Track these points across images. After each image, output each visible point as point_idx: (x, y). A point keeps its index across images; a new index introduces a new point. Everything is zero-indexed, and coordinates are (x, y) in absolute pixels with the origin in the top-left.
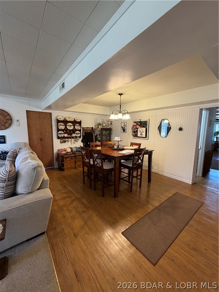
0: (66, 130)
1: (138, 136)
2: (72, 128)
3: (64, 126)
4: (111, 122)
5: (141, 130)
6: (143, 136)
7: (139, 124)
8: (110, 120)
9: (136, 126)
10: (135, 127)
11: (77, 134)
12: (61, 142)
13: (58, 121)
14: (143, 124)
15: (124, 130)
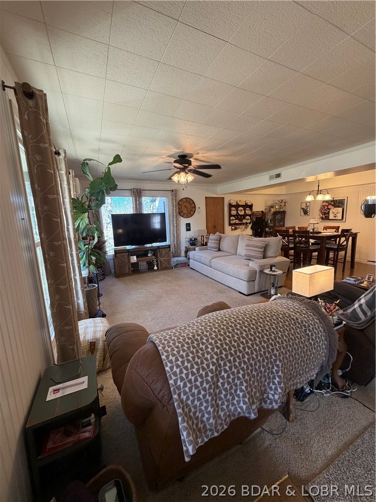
0: (237, 216)
1: (330, 218)
2: (242, 213)
3: (236, 211)
4: (285, 202)
5: (335, 212)
6: (339, 219)
7: (332, 203)
8: (284, 201)
9: (328, 206)
10: (326, 207)
11: (247, 220)
12: (232, 230)
13: (230, 206)
14: (338, 203)
15: (306, 212)
